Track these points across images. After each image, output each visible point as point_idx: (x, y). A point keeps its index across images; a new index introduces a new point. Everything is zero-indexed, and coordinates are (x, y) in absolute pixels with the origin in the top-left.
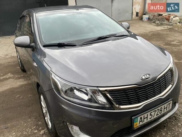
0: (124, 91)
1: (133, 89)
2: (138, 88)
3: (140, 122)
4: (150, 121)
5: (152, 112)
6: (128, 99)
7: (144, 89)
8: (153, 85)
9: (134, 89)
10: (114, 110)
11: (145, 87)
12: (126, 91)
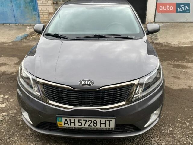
0: (56, 89)
1: (65, 90)
2: (72, 90)
3: (65, 123)
4: (77, 128)
5: (81, 120)
6: (58, 97)
7: (79, 93)
8: (93, 93)
9: (67, 90)
10: (43, 102)
11: (81, 92)
12: (59, 89)
